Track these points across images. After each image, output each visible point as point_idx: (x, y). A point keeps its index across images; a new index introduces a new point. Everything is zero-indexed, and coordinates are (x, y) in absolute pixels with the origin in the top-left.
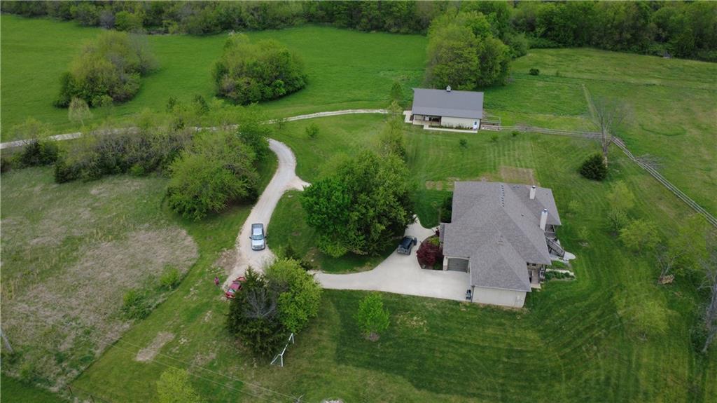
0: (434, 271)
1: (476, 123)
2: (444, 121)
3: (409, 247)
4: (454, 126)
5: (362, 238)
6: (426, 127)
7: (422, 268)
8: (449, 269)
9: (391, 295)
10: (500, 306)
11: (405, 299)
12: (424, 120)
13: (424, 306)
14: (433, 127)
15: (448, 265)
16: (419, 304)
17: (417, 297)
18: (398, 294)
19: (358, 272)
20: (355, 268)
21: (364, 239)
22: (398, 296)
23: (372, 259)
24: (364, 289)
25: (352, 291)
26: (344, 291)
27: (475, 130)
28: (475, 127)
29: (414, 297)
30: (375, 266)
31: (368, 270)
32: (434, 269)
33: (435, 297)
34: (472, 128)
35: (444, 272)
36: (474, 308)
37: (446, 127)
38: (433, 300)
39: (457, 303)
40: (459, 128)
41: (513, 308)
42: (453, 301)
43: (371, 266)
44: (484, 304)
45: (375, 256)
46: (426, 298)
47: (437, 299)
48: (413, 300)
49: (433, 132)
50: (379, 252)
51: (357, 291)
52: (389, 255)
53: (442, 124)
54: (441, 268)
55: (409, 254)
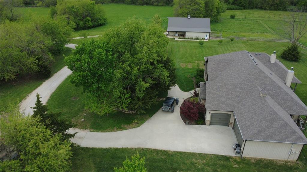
0: (197, 126)
1: (207, 36)
2: (188, 35)
3: (172, 105)
4: (194, 38)
5: (127, 96)
6: (176, 39)
7: (186, 124)
8: (211, 123)
9: (157, 152)
10: (273, 160)
11: (172, 155)
12: (175, 36)
13: (193, 164)
14: (180, 39)
15: (211, 119)
16: (188, 161)
17: (185, 152)
18: (165, 151)
19: (125, 129)
20: (122, 126)
21: (130, 97)
22: (164, 152)
23: (139, 117)
24: (129, 147)
25: (117, 149)
26: (108, 150)
27: (206, 40)
28: (206, 38)
29: (181, 153)
30: (142, 123)
31: (134, 128)
32: (197, 124)
33: (203, 153)
34: (204, 39)
35: (207, 127)
36: (246, 164)
37: (188, 39)
38: (201, 156)
39: (227, 159)
40: (197, 39)
41: (286, 162)
42: (222, 156)
43: (137, 123)
44: (255, 159)
45: (141, 114)
46: (193, 155)
47: (206, 155)
48: (181, 157)
49: (181, 41)
50: (145, 110)
51: (122, 149)
52: (155, 113)
53: (186, 37)
54: (204, 123)
55: (173, 111)
